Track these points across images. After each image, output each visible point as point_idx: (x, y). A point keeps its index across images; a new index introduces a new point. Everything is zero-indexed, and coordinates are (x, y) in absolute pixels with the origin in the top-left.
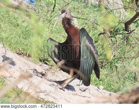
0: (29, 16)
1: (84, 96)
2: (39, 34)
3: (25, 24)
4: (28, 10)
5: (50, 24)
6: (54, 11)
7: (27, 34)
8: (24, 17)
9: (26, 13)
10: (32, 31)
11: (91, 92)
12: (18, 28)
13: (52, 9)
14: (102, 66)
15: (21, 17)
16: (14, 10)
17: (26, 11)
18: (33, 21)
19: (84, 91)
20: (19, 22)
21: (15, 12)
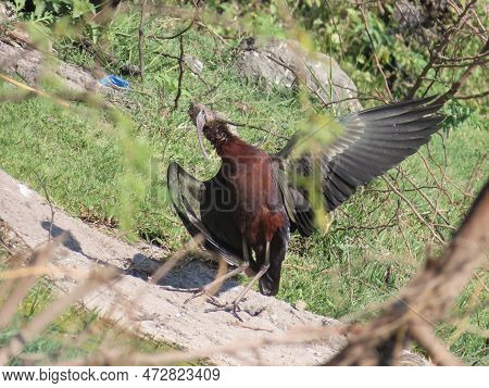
0: (112, 120)
1: (257, 327)
3: (101, 143)
4: (111, 105)
5: (168, 140)
6: (176, 106)
7: (107, 168)
8: (100, 124)
9: (104, 113)
10: (121, 159)
11: (274, 317)
12: (85, 152)
13: (173, 104)
14: (303, 249)
15: (91, 124)
16: (74, 106)
17: (106, 108)
18: (122, 133)
19: (257, 314)
20: (88, 136)
21: (76, 112)
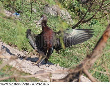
0: (16, 23)
1: (48, 70)
2: (22, 34)
3: (13, 28)
4: (15, 19)
5: (28, 27)
6: (30, 20)
7: (14, 33)
8: (13, 23)
9: (14, 21)
10: (18, 31)
11: (52, 67)
12: (9, 30)
13: (29, 19)
14: (59, 52)
15: (11, 24)
16: (7, 19)
17: (14, 20)
18: (18, 26)
19: (48, 67)
20: (10, 26)
21: (8, 21)
